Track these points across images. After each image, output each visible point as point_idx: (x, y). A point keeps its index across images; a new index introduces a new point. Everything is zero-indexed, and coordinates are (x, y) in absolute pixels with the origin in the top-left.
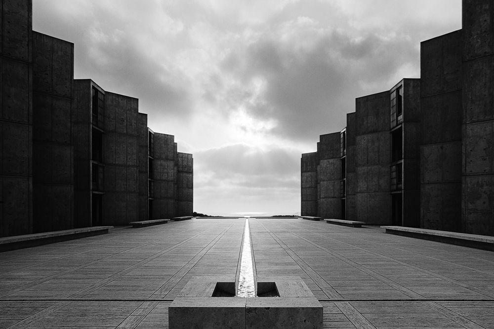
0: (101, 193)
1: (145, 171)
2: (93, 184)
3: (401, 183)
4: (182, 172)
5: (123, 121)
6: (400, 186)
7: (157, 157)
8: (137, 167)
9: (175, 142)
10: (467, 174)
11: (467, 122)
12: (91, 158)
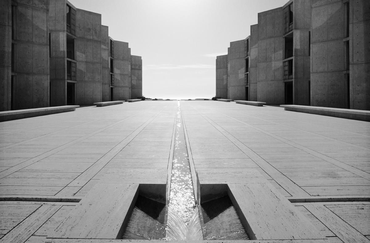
0: (73, 82)
1: (107, 67)
2: (68, 75)
3: (292, 74)
4: (135, 69)
5: (90, 30)
6: (291, 76)
7: (116, 58)
8: (101, 63)
9: (129, 47)
10: (355, 63)
11: (354, 22)
12: (66, 56)
